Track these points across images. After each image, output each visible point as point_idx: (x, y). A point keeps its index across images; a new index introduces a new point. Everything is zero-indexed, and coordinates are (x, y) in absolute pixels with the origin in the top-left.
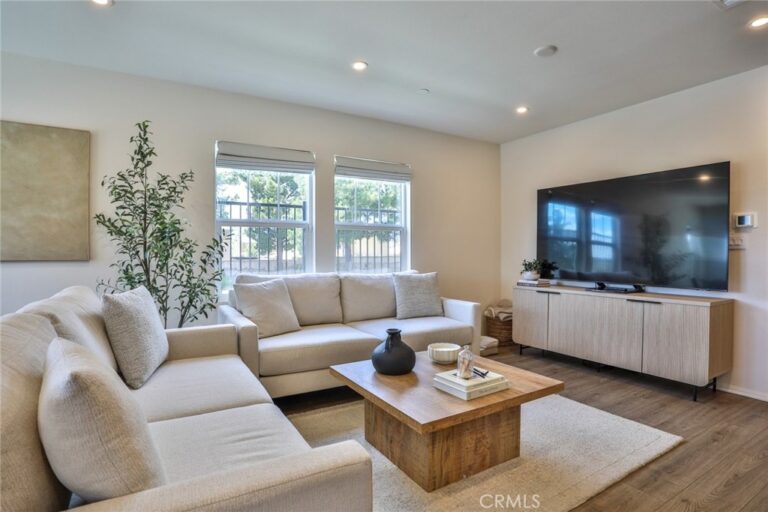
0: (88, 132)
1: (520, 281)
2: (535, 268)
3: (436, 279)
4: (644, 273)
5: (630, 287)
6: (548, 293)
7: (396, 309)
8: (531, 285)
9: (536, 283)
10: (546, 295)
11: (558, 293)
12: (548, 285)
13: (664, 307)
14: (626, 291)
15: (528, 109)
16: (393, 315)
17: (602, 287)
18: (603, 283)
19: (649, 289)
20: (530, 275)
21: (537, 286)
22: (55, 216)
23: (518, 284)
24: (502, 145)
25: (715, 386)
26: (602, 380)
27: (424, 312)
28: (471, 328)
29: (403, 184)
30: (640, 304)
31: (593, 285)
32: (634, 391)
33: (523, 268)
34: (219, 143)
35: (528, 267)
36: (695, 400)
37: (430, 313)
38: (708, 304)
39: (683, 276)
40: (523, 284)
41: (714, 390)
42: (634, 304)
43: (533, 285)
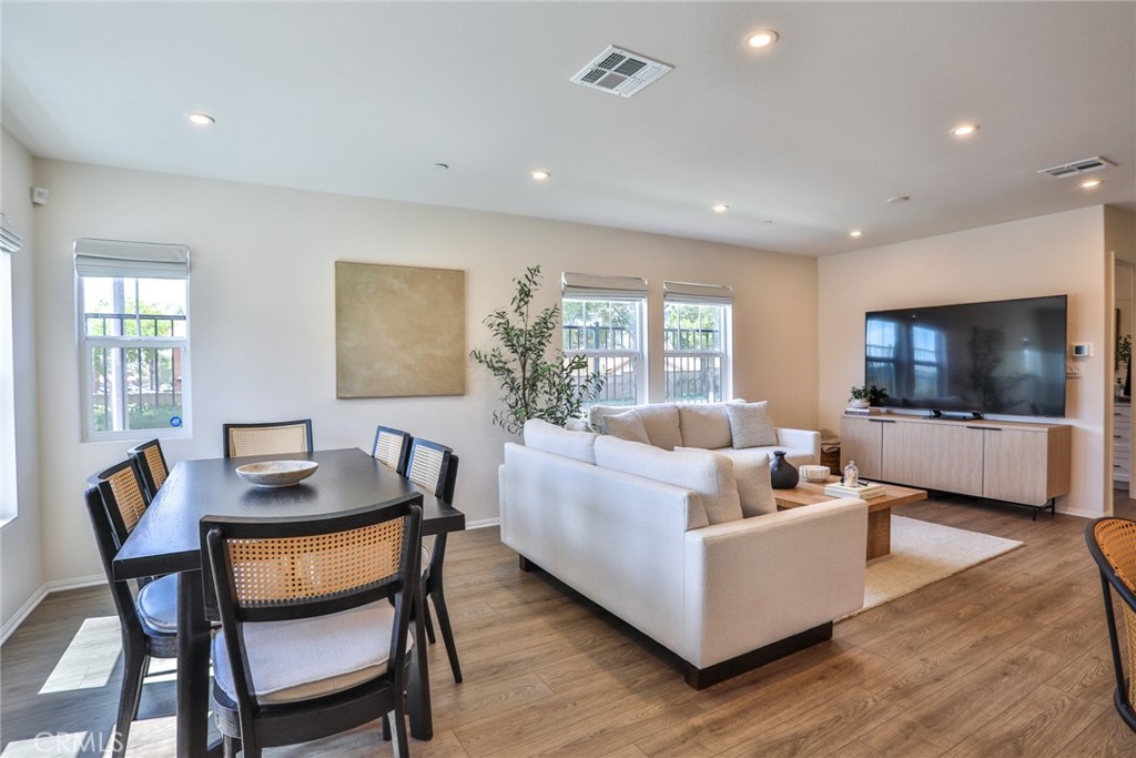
0: (463, 271)
1: (848, 409)
2: (865, 396)
3: (768, 408)
4: (975, 399)
5: (970, 415)
6: (883, 421)
7: (731, 439)
8: (861, 413)
9: (867, 411)
10: (880, 424)
11: (893, 422)
12: (879, 414)
13: (1004, 433)
14: (965, 419)
15: (863, 233)
16: (730, 445)
17: (938, 416)
18: (938, 410)
19: (988, 416)
20: (858, 402)
21: (869, 414)
22: (440, 353)
23: (846, 412)
24: (819, 260)
25: (1053, 510)
26: (942, 506)
27: (761, 441)
28: (813, 456)
29: (722, 308)
30: (981, 431)
31: (927, 413)
32: (974, 513)
33: (851, 395)
34: (566, 274)
35: (857, 394)
36: (1034, 519)
37: (765, 443)
38: (1046, 429)
39: (1022, 401)
40: (852, 413)
41: (1053, 512)
42: (974, 430)
43: (865, 414)
